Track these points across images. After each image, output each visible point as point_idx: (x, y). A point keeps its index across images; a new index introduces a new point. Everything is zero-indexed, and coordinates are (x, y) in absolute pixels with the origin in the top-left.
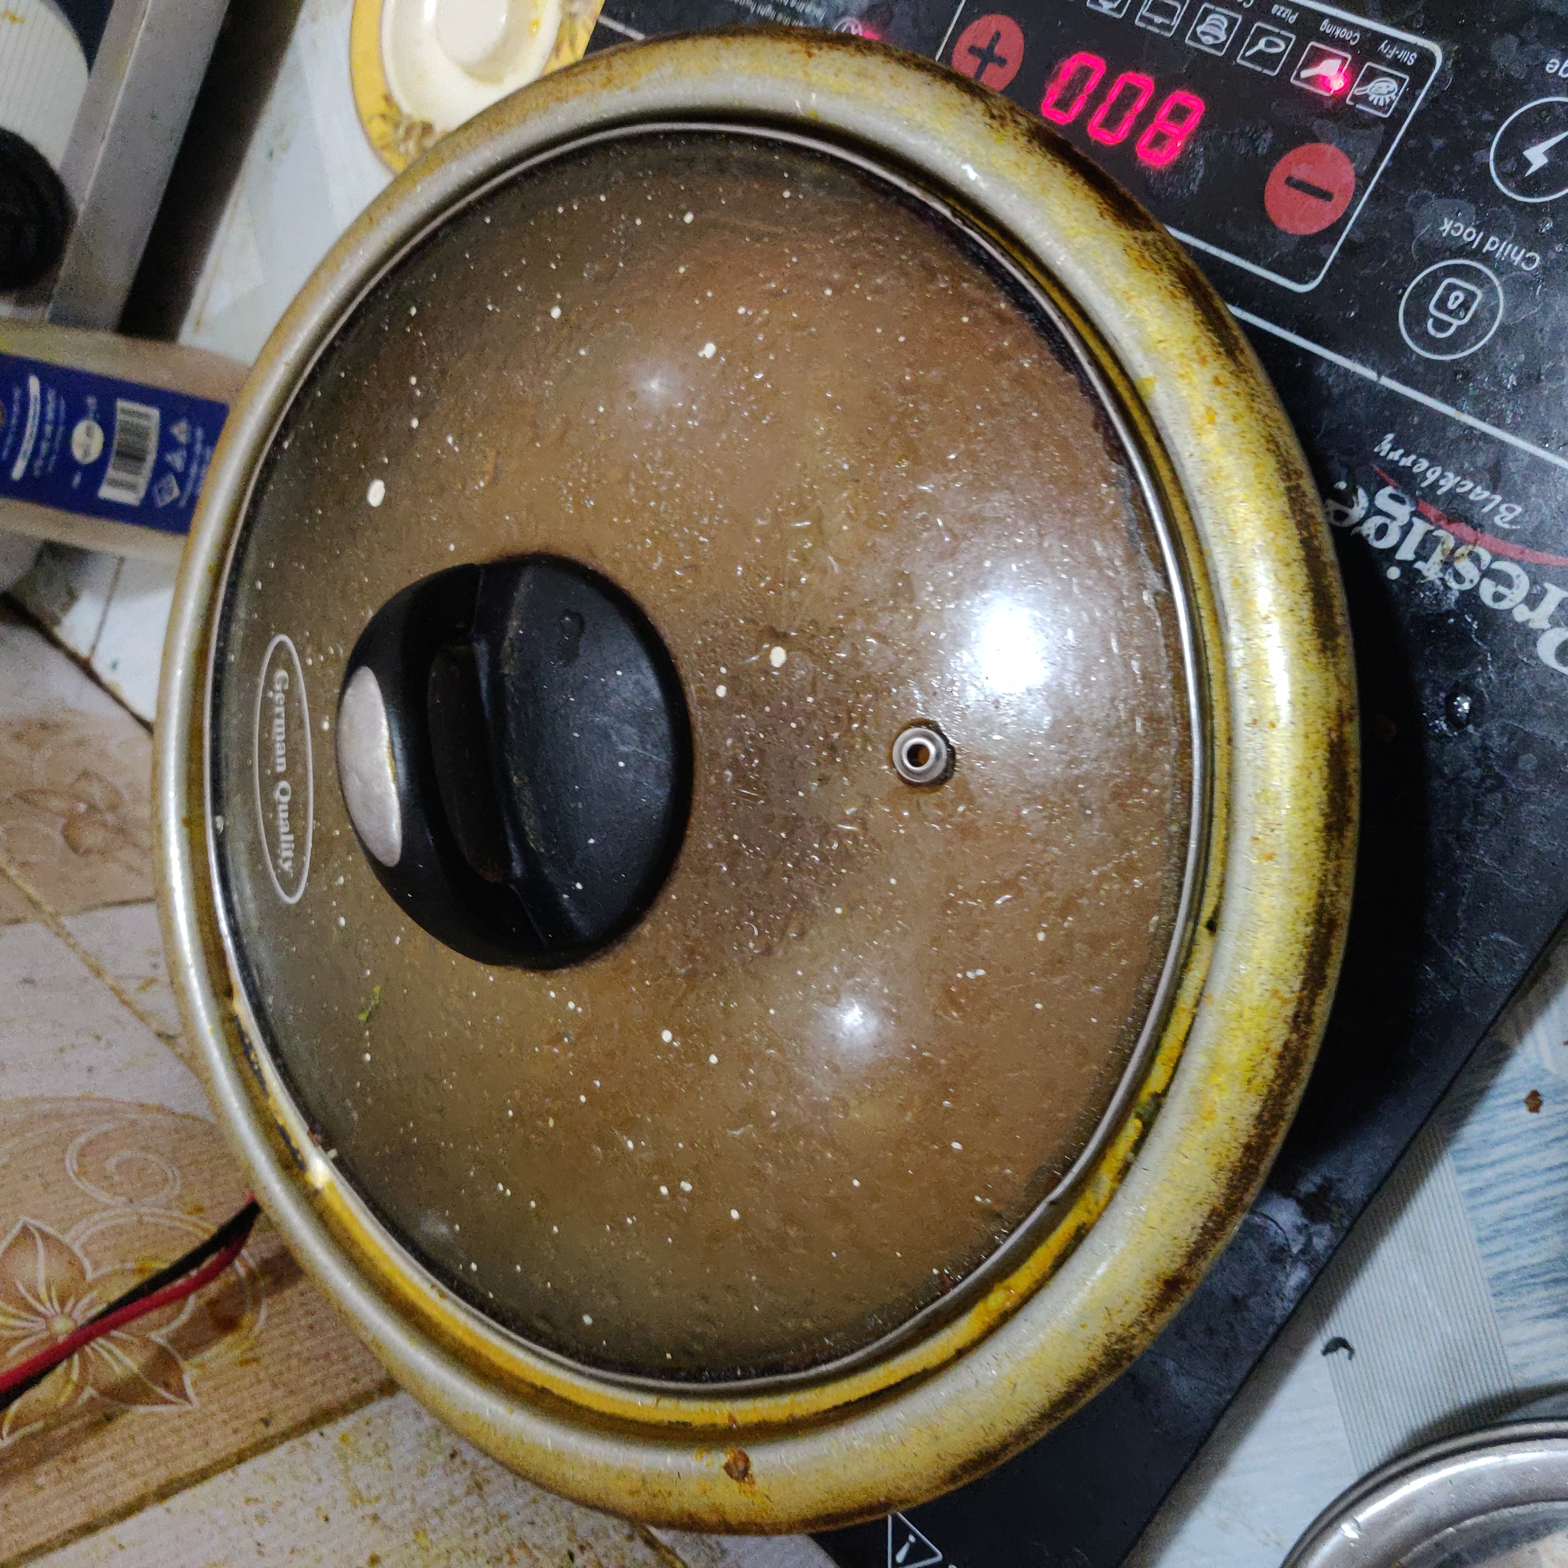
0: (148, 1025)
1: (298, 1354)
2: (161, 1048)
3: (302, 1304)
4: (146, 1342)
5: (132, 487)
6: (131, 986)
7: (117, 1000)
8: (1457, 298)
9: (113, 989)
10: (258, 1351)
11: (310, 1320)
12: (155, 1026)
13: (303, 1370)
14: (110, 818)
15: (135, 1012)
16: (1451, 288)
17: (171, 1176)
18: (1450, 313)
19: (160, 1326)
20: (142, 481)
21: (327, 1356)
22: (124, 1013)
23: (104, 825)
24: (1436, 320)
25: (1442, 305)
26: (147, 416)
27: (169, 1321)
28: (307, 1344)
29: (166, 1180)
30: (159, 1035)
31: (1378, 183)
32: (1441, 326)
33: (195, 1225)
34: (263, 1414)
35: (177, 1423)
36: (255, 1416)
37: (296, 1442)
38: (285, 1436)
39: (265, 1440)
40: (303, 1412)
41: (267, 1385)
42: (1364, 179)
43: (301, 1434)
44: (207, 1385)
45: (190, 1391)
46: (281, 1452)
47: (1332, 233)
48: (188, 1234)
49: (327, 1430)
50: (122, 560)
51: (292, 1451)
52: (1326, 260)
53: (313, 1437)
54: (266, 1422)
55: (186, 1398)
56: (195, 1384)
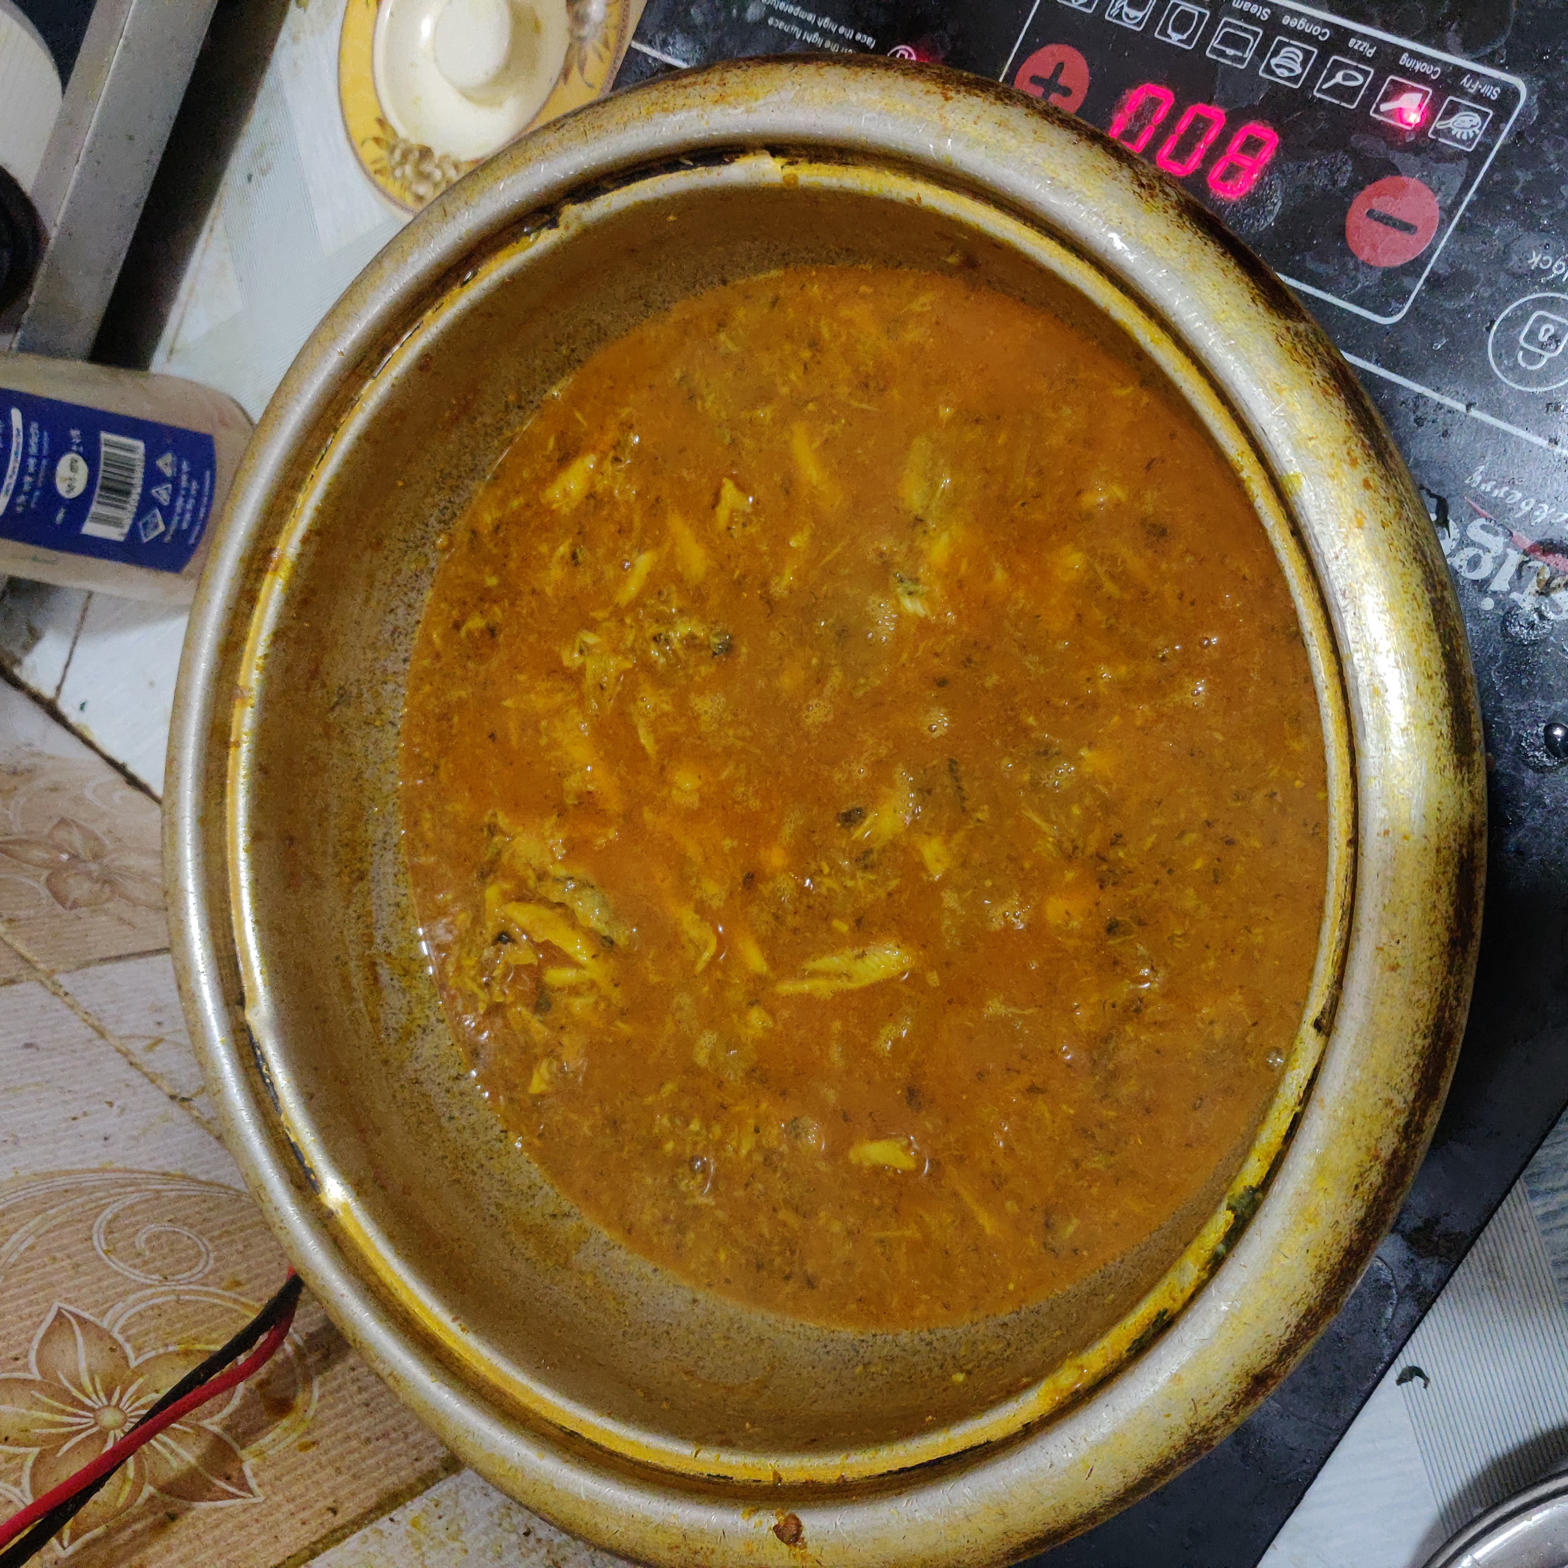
0: (160, 1088)
1: (357, 1434)
2: (175, 1111)
3: (354, 1381)
4: (200, 1431)
5: (116, 523)
6: (137, 1047)
7: (123, 1061)
8: (1547, 330)
9: (118, 1050)
10: (317, 1434)
11: (365, 1396)
12: (167, 1089)
13: (364, 1451)
14: (93, 867)
15: (146, 1074)
16: (1542, 320)
17: (203, 1250)
18: (1542, 346)
19: (211, 1414)
20: (127, 518)
21: (386, 1435)
22: (133, 1076)
23: (89, 875)
24: (1527, 352)
25: (1532, 336)
26: (131, 449)
27: (221, 1407)
28: (365, 1423)
29: (199, 1254)
30: (173, 1097)
31: (1463, 216)
32: (1532, 358)
33: (235, 1301)
34: (329, 1502)
35: (243, 1517)
36: (322, 1504)
37: (366, 1531)
38: (357, 1524)
39: (334, 1531)
40: (369, 1497)
41: (330, 1470)
42: (1449, 212)
43: (371, 1521)
44: (267, 1476)
45: (253, 1483)
46: (353, 1542)
47: (1415, 266)
48: (229, 1310)
49: (396, 1514)
50: (90, 595)
51: (365, 1540)
52: (1411, 292)
53: (384, 1523)
54: (334, 1511)
55: (250, 1491)
56: (256, 1475)
